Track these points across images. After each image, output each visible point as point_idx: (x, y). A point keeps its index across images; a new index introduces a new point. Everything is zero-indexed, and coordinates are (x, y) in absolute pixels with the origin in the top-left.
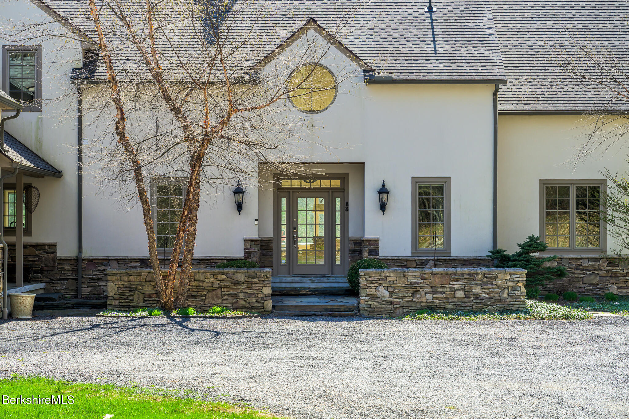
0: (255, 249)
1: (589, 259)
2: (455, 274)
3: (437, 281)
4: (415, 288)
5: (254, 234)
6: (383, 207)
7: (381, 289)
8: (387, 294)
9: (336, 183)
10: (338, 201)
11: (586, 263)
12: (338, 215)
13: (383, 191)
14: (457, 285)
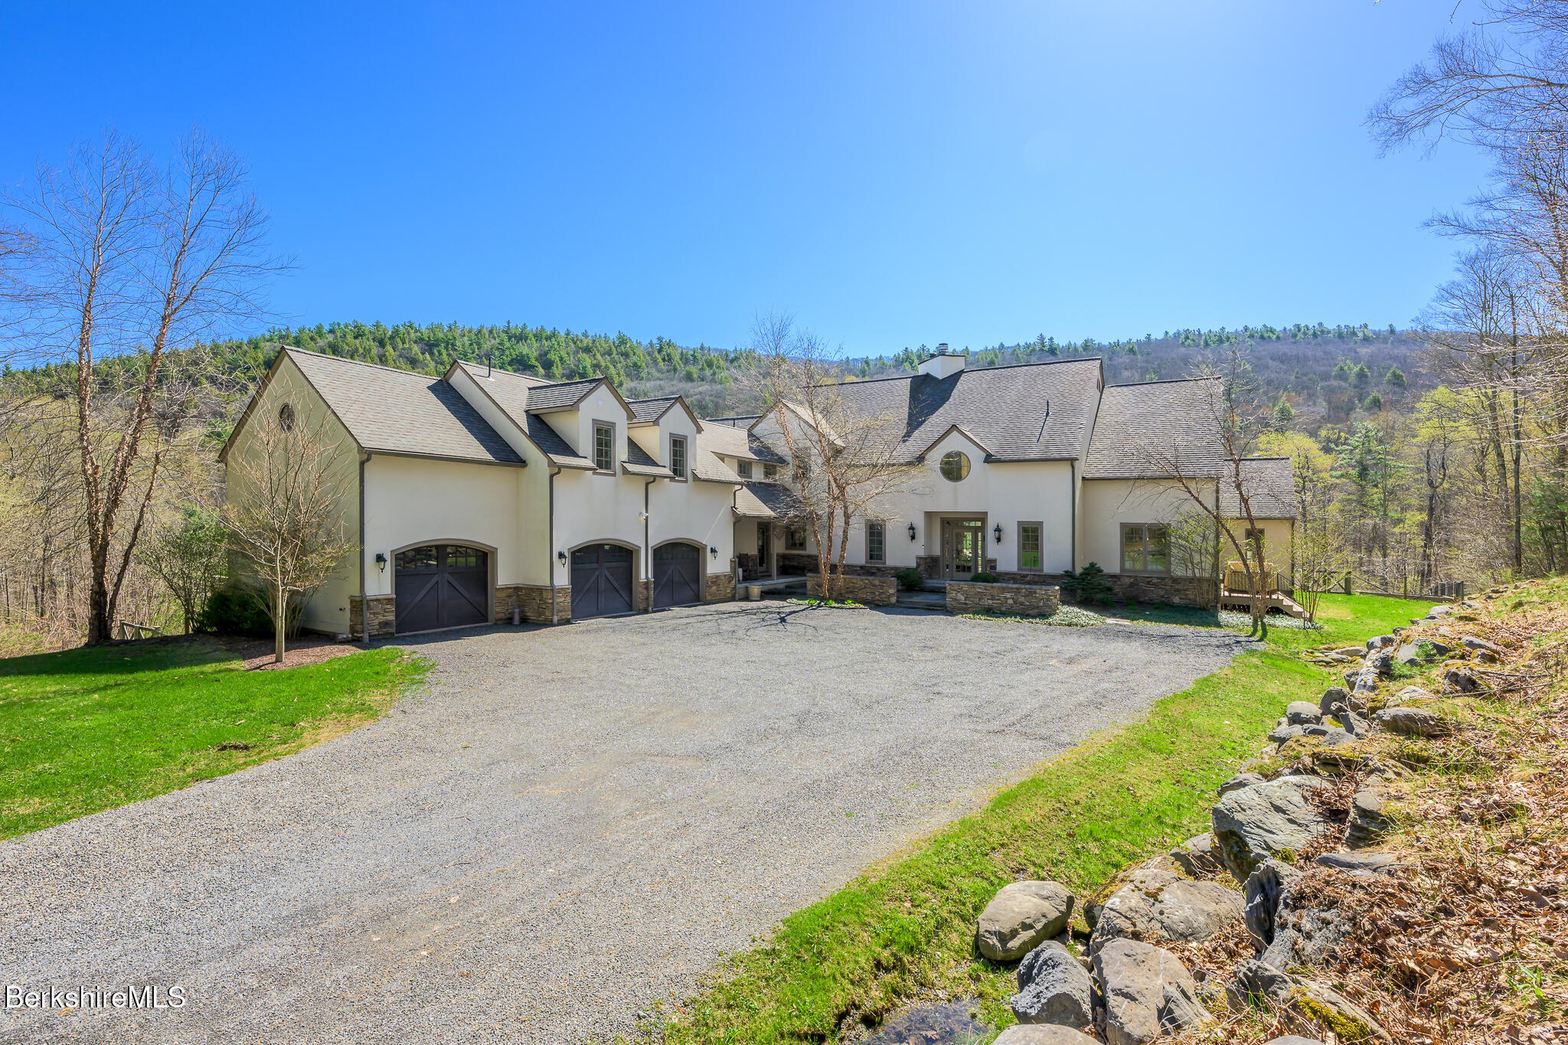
0: (922, 562)
1: (1158, 578)
2: (1007, 588)
3: (995, 592)
4: (981, 595)
5: (922, 553)
6: (999, 540)
7: (959, 595)
8: (963, 598)
9: (979, 524)
10: (980, 534)
11: (1155, 581)
12: (980, 543)
13: (998, 530)
14: (1008, 595)
